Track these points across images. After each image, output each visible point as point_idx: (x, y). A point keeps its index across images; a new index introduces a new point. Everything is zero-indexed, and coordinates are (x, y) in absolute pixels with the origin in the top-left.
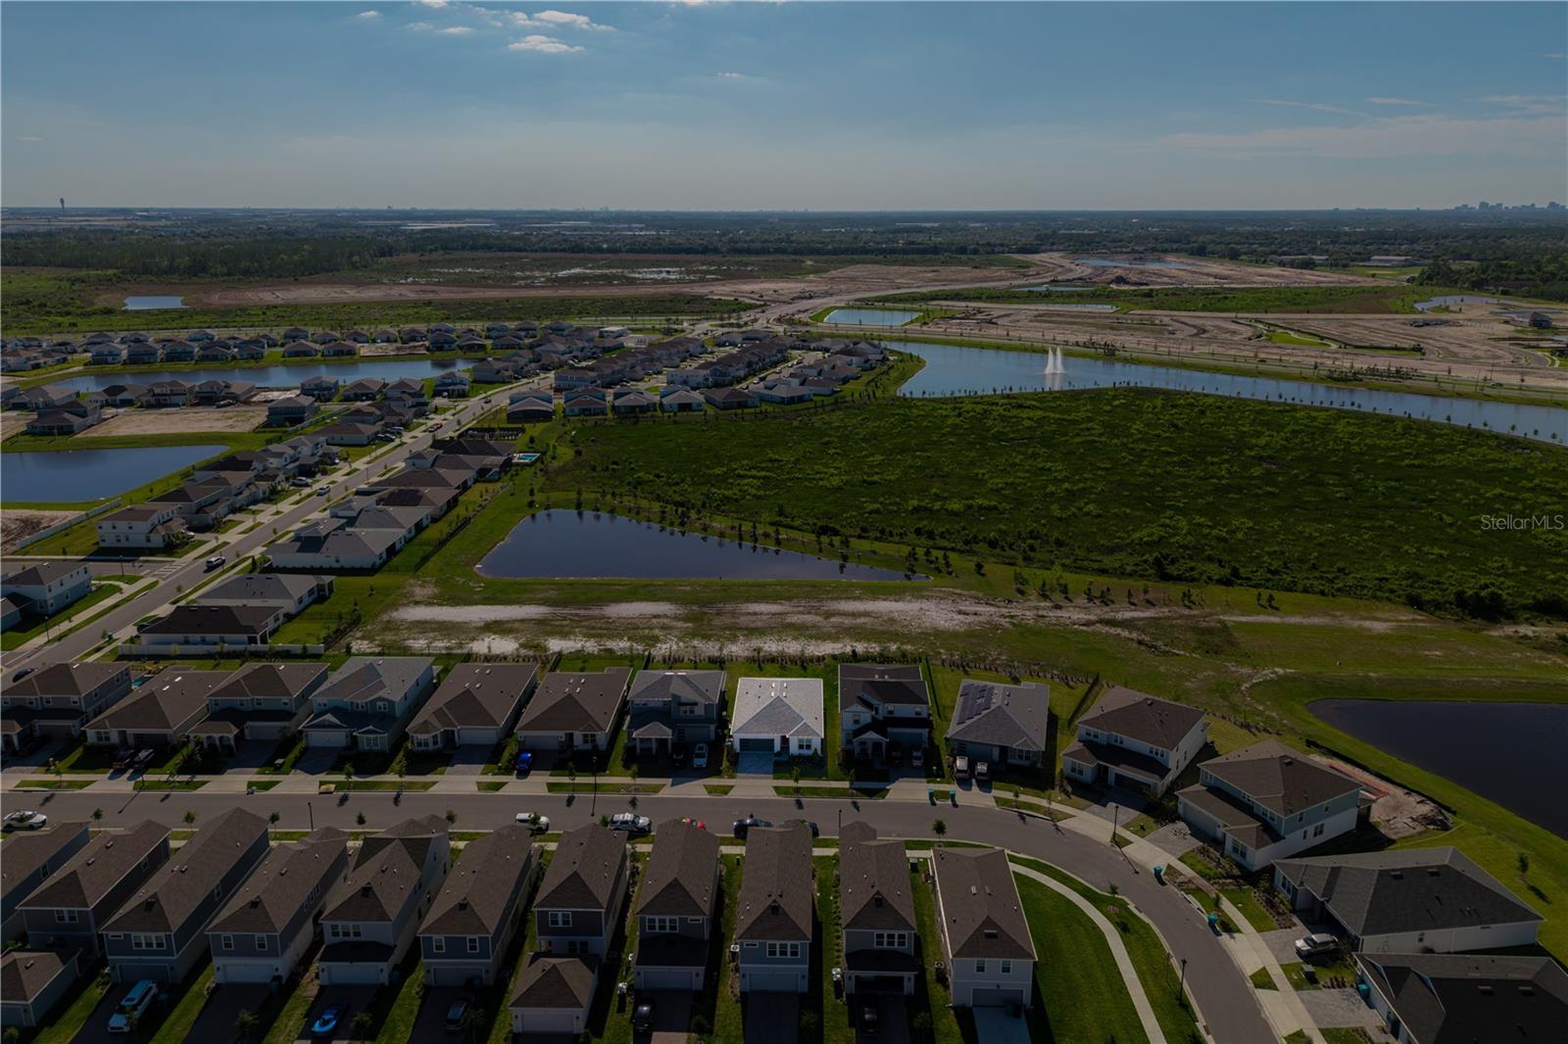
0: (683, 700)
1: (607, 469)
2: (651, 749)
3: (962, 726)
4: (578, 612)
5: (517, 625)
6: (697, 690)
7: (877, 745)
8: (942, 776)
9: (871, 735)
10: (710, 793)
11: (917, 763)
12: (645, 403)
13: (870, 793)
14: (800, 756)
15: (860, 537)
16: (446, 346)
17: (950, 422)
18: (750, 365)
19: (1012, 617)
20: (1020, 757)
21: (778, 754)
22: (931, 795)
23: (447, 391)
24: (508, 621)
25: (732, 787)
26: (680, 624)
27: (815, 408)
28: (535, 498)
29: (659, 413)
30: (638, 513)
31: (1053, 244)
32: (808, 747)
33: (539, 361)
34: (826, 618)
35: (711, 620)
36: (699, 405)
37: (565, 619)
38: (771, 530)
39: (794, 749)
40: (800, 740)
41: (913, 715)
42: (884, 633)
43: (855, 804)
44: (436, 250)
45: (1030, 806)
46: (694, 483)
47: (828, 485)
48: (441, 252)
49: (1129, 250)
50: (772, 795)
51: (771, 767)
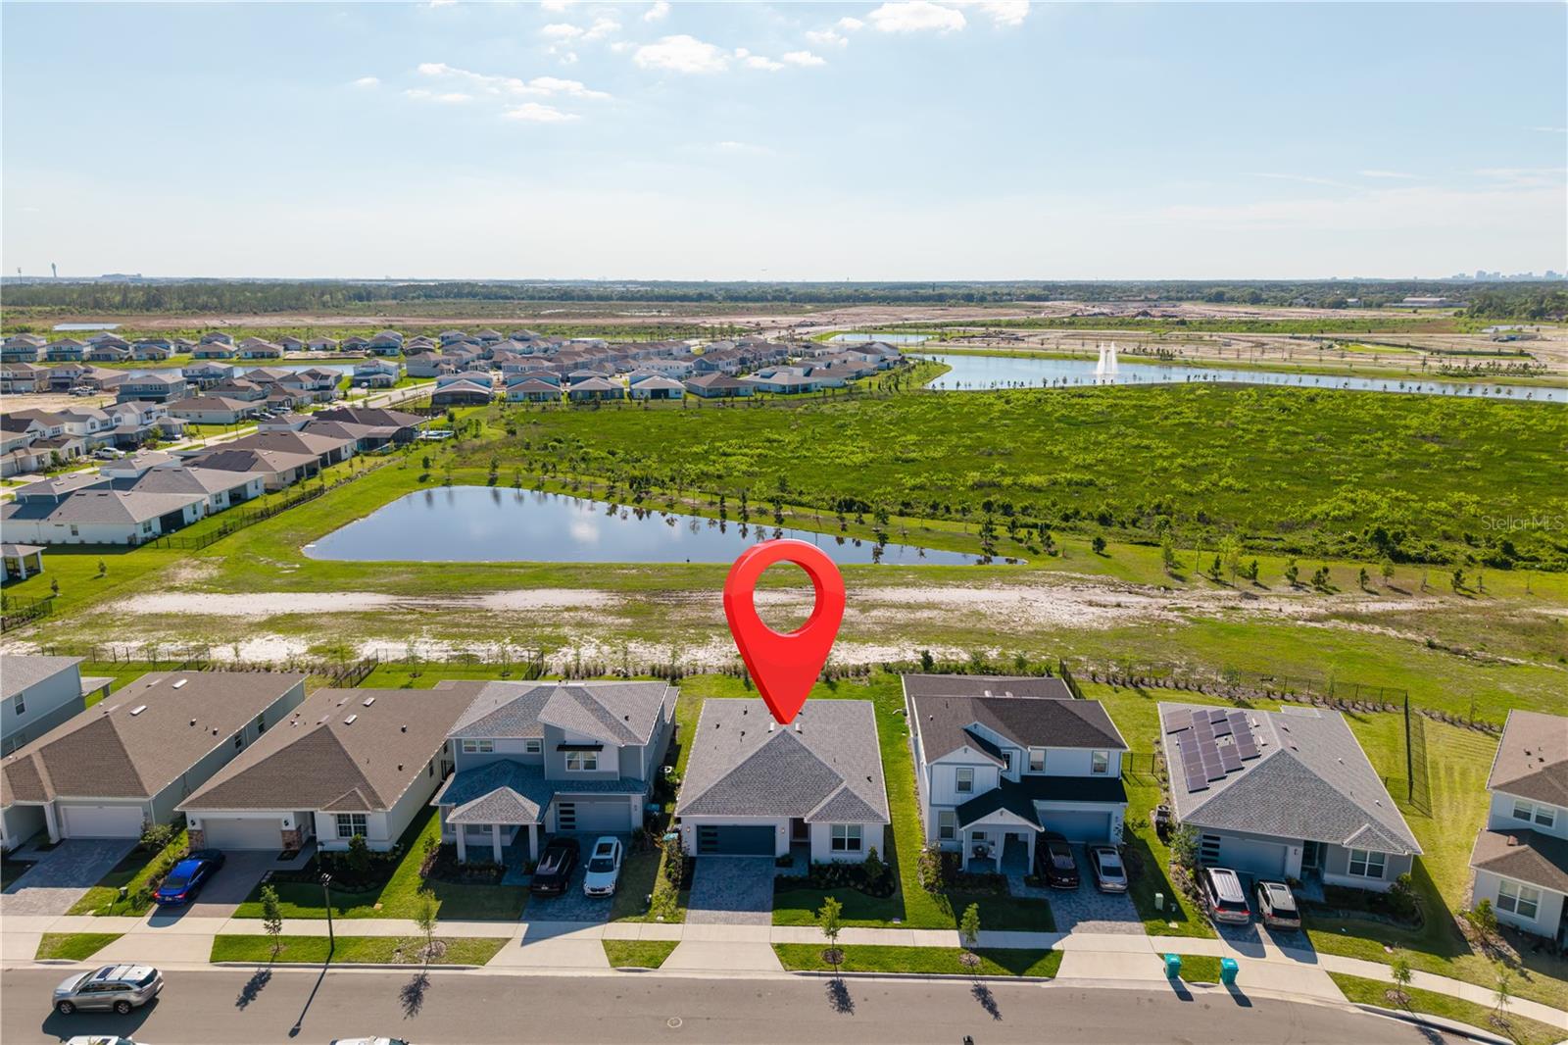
0: (569, 739)
1: (546, 447)
2: (490, 849)
3: (1203, 799)
4: (438, 602)
5: (324, 620)
6: (601, 713)
7: (1012, 840)
8: (1180, 916)
9: (1003, 819)
10: (615, 962)
11: (1113, 884)
12: (609, 387)
13: (1019, 963)
14: (835, 866)
15: (901, 514)
16: (388, 351)
17: (996, 408)
18: (743, 361)
19: (1183, 609)
20: (1357, 869)
21: (785, 862)
22: (1173, 972)
23: (368, 381)
24: (312, 615)
25: (671, 946)
26: (610, 620)
27: (825, 397)
28: (431, 472)
29: (627, 400)
30: (575, 489)
31: (1062, 294)
32: (855, 844)
33: (491, 358)
34: (863, 611)
35: (665, 614)
36: (678, 392)
37: (412, 611)
38: (770, 507)
39: (821, 849)
40: (835, 828)
41: (1087, 772)
42: (970, 632)
43: (982, 993)
44: (418, 297)
45: (1440, 1004)
46: (661, 460)
47: (848, 463)
48: (423, 299)
49: (1143, 298)
50: (771, 969)
51: (767, 892)
